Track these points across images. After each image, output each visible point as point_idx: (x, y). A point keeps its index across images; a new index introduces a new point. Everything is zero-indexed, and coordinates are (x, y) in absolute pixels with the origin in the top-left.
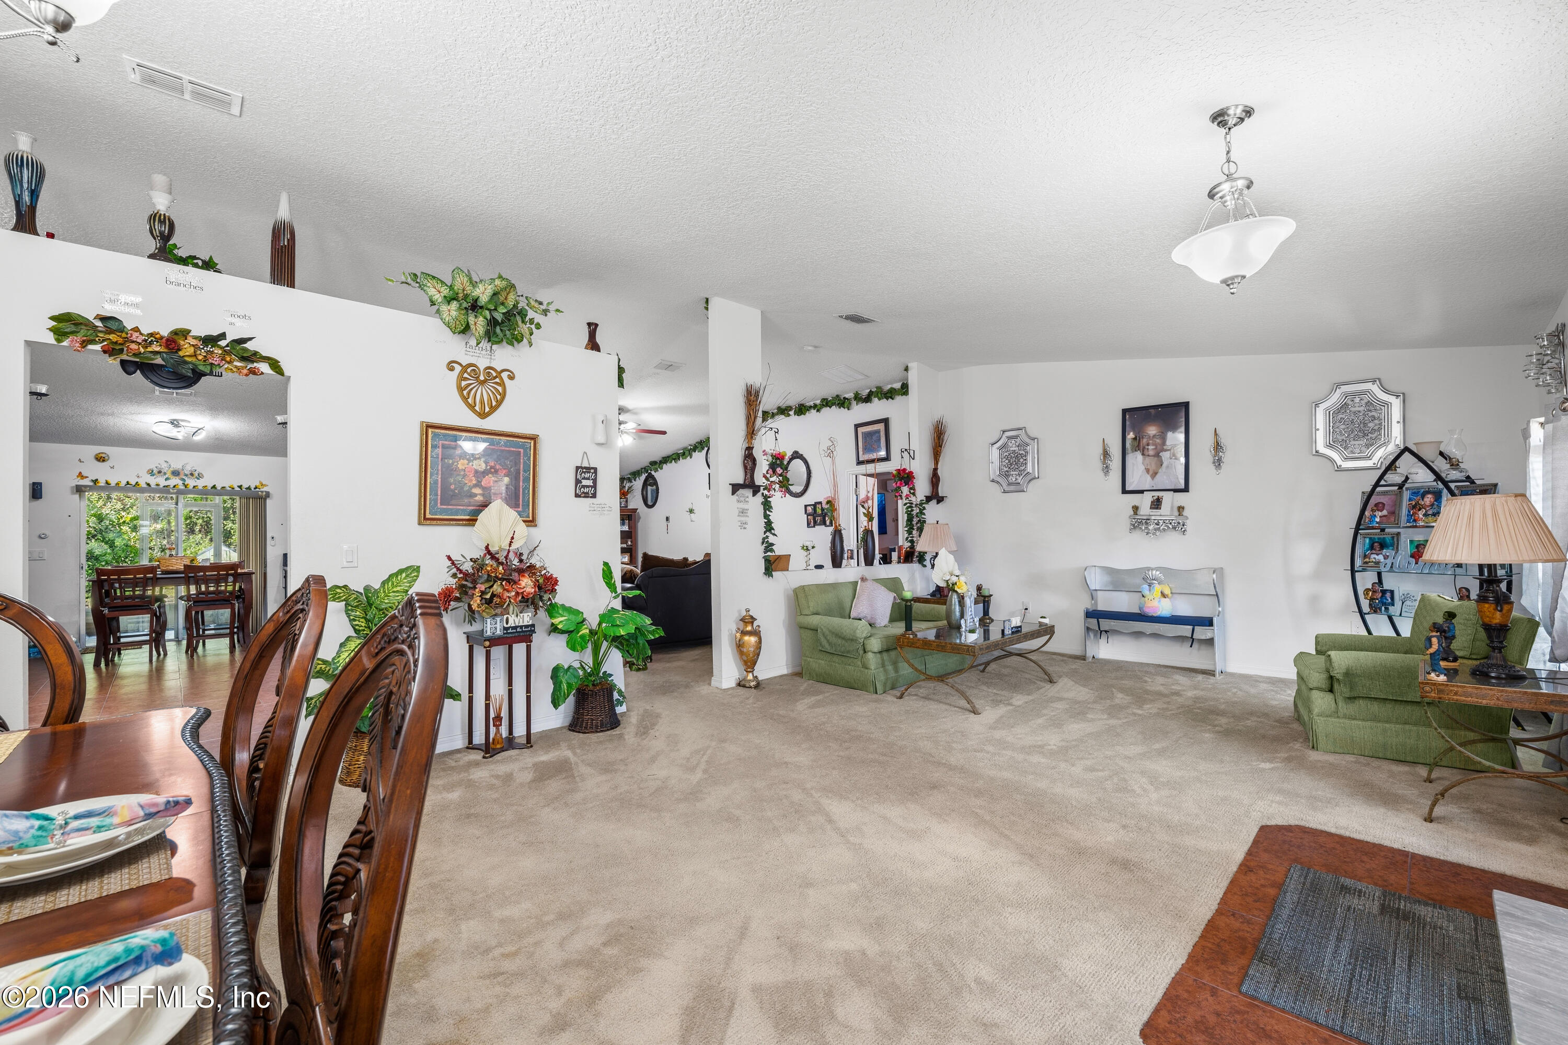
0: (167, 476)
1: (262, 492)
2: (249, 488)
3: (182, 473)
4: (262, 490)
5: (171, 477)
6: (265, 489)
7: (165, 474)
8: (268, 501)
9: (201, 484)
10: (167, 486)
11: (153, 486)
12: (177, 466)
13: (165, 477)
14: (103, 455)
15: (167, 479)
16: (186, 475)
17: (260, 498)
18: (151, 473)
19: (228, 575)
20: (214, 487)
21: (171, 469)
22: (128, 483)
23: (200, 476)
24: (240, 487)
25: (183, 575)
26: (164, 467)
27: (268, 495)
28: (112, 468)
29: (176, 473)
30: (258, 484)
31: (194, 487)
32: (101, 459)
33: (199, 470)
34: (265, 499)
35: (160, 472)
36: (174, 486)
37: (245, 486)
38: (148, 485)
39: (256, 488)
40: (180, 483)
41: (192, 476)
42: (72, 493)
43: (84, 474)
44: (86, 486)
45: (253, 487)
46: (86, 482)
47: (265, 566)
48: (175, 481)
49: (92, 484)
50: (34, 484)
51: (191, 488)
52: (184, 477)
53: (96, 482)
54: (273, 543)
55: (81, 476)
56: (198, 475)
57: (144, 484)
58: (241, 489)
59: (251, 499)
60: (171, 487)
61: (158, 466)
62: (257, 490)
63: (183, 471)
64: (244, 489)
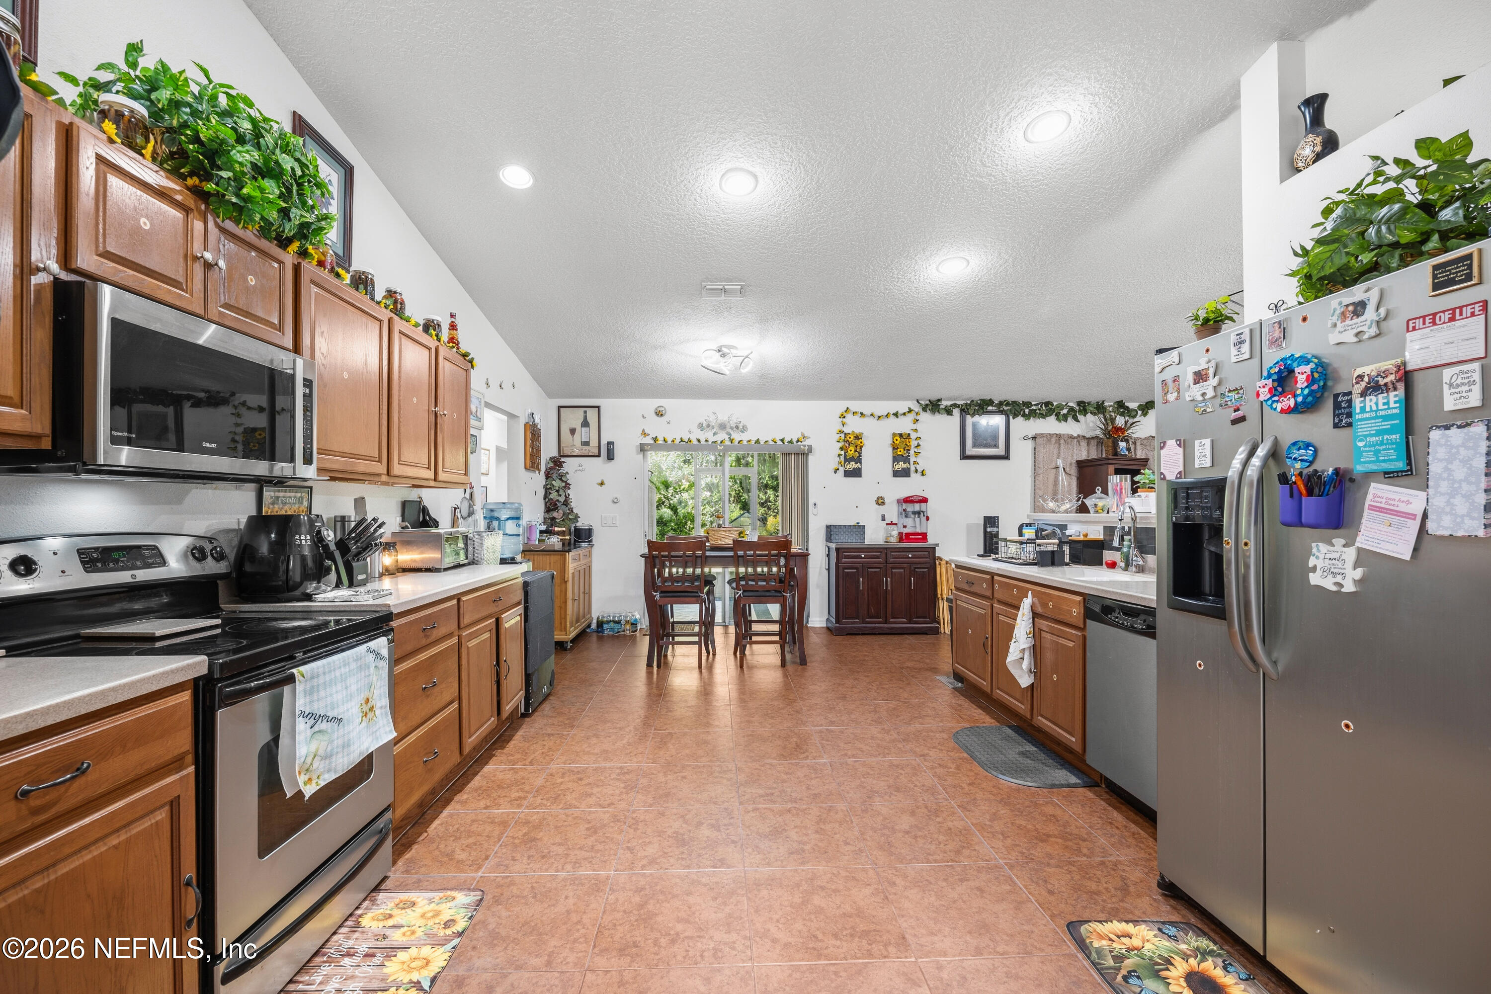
0: (715, 430)
1: (805, 446)
2: (791, 442)
3: (728, 425)
4: (804, 443)
5: (719, 431)
6: (807, 442)
7: (713, 428)
8: (810, 457)
9: (744, 438)
10: (715, 442)
11: (703, 442)
12: (723, 418)
13: (713, 431)
14: (661, 409)
15: (712, 434)
16: (732, 428)
17: (803, 454)
18: (701, 427)
20: (757, 442)
21: (719, 422)
22: (682, 441)
23: (744, 429)
24: (782, 440)
26: (712, 419)
27: (810, 450)
28: (669, 423)
29: (722, 427)
30: (799, 436)
31: (739, 441)
32: (659, 414)
33: (743, 422)
34: (807, 455)
35: (708, 426)
36: (721, 442)
37: (787, 439)
38: (699, 441)
39: (798, 441)
41: (737, 427)
42: (638, 453)
43: (647, 432)
44: (648, 445)
45: (795, 440)
46: (648, 440)
47: (807, 542)
48: (722, 436)
49: (652, 442)
50: (609, 443)
51: (736, 443)
52: (730, 431)
53: (655, 439)
54: (815, 511)
55: (644, 434)
56: (743, 427)
57: (695, 440)
58: (783, 443)
59: (793, 456)
60: (718, 442)
61: (707, 418)
62: (799, 443)
63: (729, 422)
64: (786, 443)
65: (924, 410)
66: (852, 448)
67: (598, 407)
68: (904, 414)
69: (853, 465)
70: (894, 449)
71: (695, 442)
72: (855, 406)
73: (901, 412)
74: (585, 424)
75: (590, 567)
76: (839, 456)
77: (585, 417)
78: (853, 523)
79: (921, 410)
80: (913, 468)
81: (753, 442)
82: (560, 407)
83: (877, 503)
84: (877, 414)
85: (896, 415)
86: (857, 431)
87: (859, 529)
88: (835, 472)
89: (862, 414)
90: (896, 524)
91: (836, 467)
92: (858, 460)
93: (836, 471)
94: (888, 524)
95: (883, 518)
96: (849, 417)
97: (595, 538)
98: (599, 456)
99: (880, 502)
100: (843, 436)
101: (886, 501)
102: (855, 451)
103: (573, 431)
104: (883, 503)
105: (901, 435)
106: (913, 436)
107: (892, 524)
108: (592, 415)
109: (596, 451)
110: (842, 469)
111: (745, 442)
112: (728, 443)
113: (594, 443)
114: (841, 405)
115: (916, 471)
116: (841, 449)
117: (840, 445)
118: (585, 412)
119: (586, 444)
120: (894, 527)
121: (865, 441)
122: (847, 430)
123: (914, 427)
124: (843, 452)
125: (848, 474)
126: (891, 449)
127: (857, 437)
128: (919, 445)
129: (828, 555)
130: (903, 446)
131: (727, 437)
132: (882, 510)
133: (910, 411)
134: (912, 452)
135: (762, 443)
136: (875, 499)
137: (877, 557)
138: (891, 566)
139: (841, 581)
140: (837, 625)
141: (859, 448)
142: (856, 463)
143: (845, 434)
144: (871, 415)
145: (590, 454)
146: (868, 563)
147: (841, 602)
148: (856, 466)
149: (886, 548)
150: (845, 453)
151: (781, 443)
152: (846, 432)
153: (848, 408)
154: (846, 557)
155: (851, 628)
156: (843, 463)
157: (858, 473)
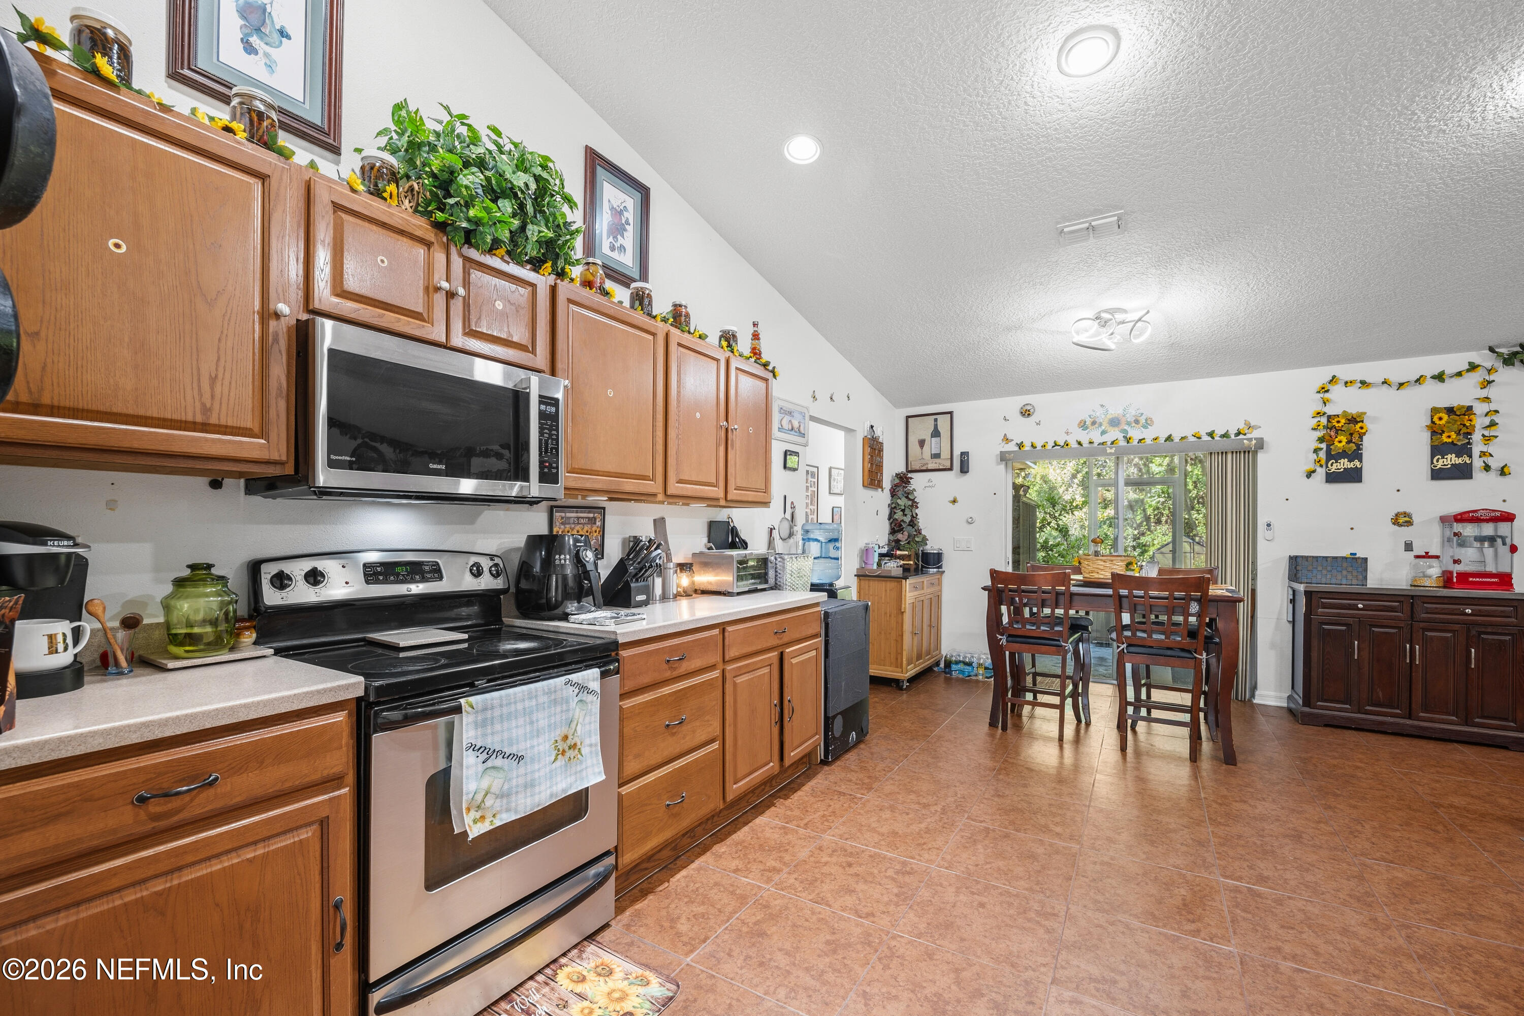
0: (1103, 428)
1: (1250, 440)
2: (1225, 436)
3: (1123, 420)
4: (1248, 436)
5: (1110, 429)
6: (1255, 434)
7: (1101, 425)
8: (1261, 456)
9: (1148, 435)
10: (1103, 444)
11: (1086, 444)
12: (1115, 411)
13: (1100, 430)
14: (1028, 408)
15: (1100, 433)
16: (1129, 424)
17: (1246, 452)
18: (1083, 425)
19: (1188, 599)
20: (1169, 438)
21: (1109, 417)
22: (1056, 445)
23: (1148, 423)
24: (1211, 434)
25: (1110, 592)
26: (1099, 414)
27: (1261, 444)
28: (1039, 424)
29: (1113, 423)
30: (1241, 426)
31: (1140, 441)
32: (1026, 413)
33: (1146, 413)
34: (1255, 453)
35: (1094, 423)
36: (1112, 443)
37: (1220, 431)
38: (1080, 443)
39: (1239, 433)
41: (1137, 422)
42: (998, 464)
43: (1009, 437)
44: (1009, 452)
45: (1232, 432)
46: (1012, 447)
47: (1254, 579)
48: (1115, 434)
49: (1017, 449)
50: (962, 454)
51: (1135, 443)
52: (1126, 427)
53: (1020, 445)
54: (1269, 534)
55: (1006, 440)
56: (1146, 420)
57: (1075, 443)
58: (1213, 438)
59: (1229, 456)
60: (1109, 443)
61: (1092, 413)
62: (1241, 437)
63: (1124, 416)
64: (1217, 438)
65: (1508, 362)
66: (1343, 438)
67: (951, 413)
68: (1459, 374)
69: (1344, 464)
70: (1434, 433)
71: (1074, 445)
72: (1345, 371)
73: (1450, 371)
74: (936, 433)
75: (939, 597)
76: (1316, 451)
77: (936, 426)
78: (1345, 553)
79: (1498, 364)
80: (1478, 464)
81: (1162, 440)
82: (908, 417)
83: (1396, 521)
84: (1395, 378)
85: (1439, 377)
86: (1353, 410)
87: (1358, 564)
88: (1308, 476)
89: (1363, 383)
90: (1437, 557)
91: (1311, 467)
92: (1357, 455)
93: (1309, 474)
94: (1418, 557)
95: (1409, 547)
96: (1337, 392)
97: (945, 563)
98: (951, 469)
99: (1402, 520)
100: (1324, 420)
101: (1416, 519)
102: (1349, 442)
103: (922, 443)
104: (1409, 523)
105: (1450, 410)
106: (1480, 408)
107: (1426, 556)
108: (943, 422)
109: (948, 465)
110: (1321, 472)
111: (1148, 441)
112: (1122, 443)
113: (945, 454)
114: (1322, 374)
115: (1487, 467)
116: (1321, 440)
117: (1319, 434)
118: (936, 420)
119: (937, 456)
121: (1368, 424)
122: (1330, 410)
123: (1483, 393)
124: (1324, 446)
125: (1332, 478)
126: (1427, 435)
127: (1353, 420)
128: (1493, 424)
129: (1293, 601)
130: (1456, 427)
131: (1120, 436)
132: (1406, 533)
133: (1473, 367)
134: (1476, 437)
135: (1177, 440)
136: (1392, 514)
137: (1392, 609)
138: (1422, 625)
139: (1315, 643)
140: (1307, 709)
141: (1356, 436)
142: (1350, 461)
143: (1329, 417)
144: (1385, 382)
145: (941, 467)
146: (1370, 617)
147: (1314, 674)
148: (1350, 465)
149: (1412, 597)
150: (1328, 446)
151: (1210, 439)
152: (1330, 413)
153: (1334, 377)
154: (1325, 606)
155: (1334, 717)
156: (1323, 462)
157: (1354, 476)
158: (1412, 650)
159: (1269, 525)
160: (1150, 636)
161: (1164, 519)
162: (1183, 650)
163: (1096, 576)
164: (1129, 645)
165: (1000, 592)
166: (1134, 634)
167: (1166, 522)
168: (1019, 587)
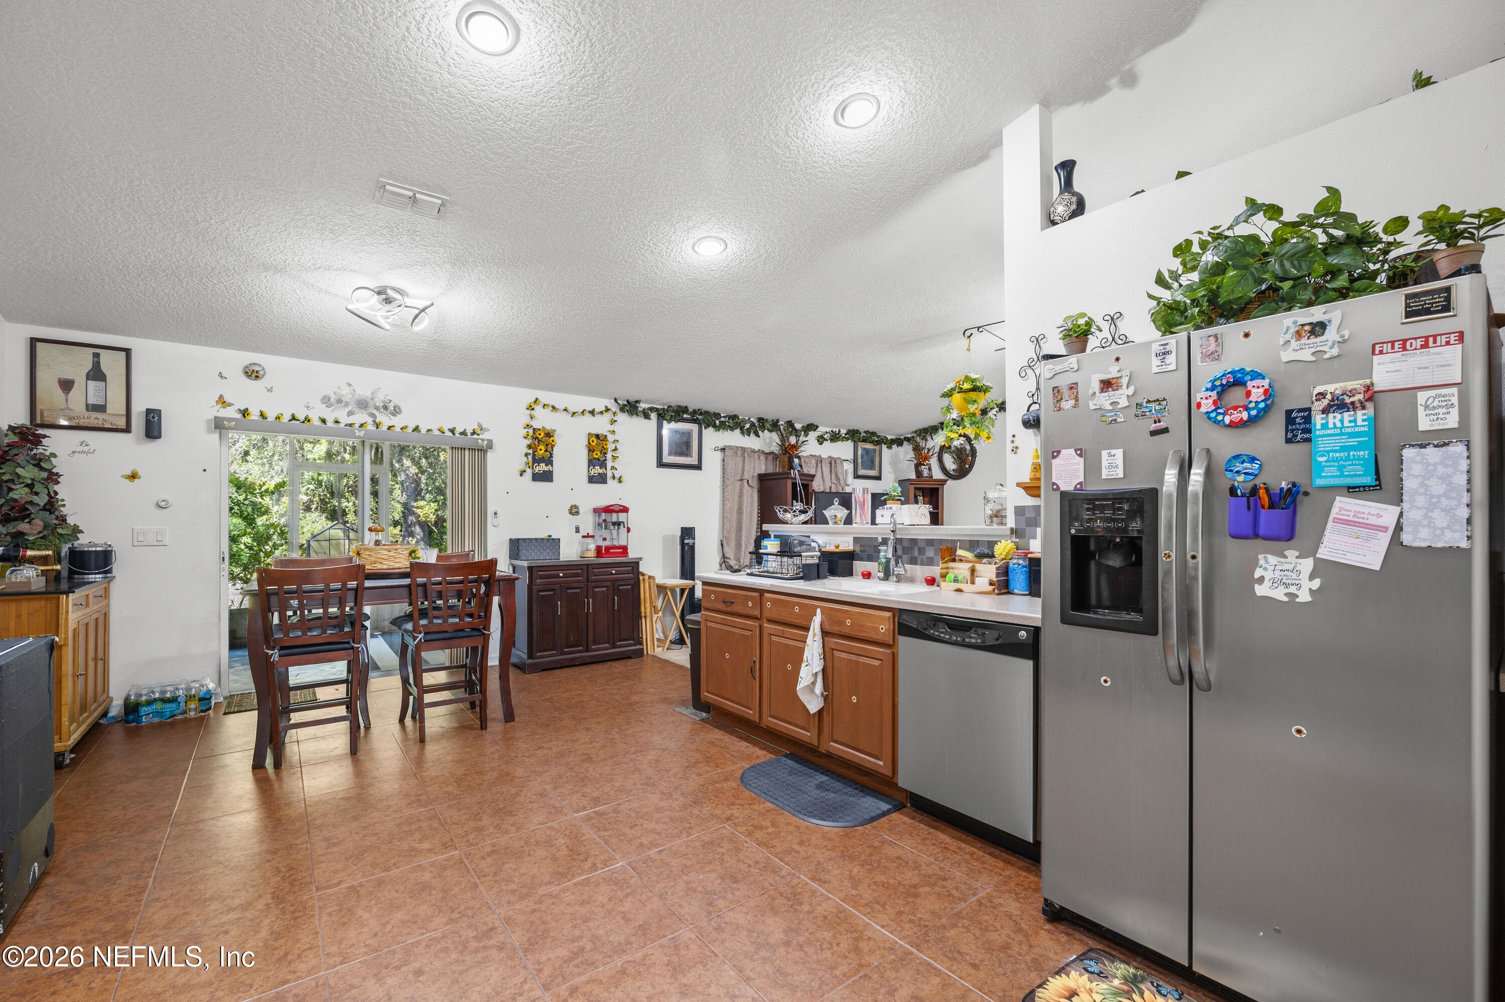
0: (350, 408)
1: (483, 440)
2: (463, 433)
3: (371, 403)
4: (481, 437)
5: (356, 409)
6: (485, 436)
7: (347, 404)
8: (490, 455)
9: (398, 422)
10: (351, 425)
11: (330, 422)
12: (364, 392)
13: (347, 410)
14: (257, 368)
15: (350, 413)
16: (377, 408)
17: (480, 448)
18: (326, 400)
20: (416, 429)
21: (356, 397)
22: (294, 418)
23: (396, 411)
24: (452, 431)
26: (345, 392)
27: (490, 445)
28: (270, 390)
29: (363, 404)
30: (476, 427)
31: (389, 428)
32: (252, 373)
33: (396, 401)
34: (486, 452)
35: (339, 401)
36: (361, 426)
37: (459, 429)
38: (324, 421)
39: (474, 433)
40: (370, 420)
41: (385, 408)
42: (209, 431)
43: (227, 399)
44: (230, 420)
45: (469, 431)
46: (231, 413)
48: (360, 417)
49: (239, 416)
50: (149, 411)
51: (385, 428)
52: (375, 412)
53: (245, 413)
54: (495, 522)
55: (222, 402)
56: (395, 407)
57: (317, 419)
58: (454, 434)
59: (467, 452)
60: (357, 426)
61: (337, 390)
62: (475, 436)
63: (373, 399)
64: (457, 435)
65: (622, 409)
66: (542, 447)
67: (128, 351)
68: (601, 413)
69: (543, 467)
70: (590, 450)
71: (316, 422)
72: (546, 397)
73: (597, 410)
74: (96, 374)
75: (106, 616)
76: (526, 455)
77: (99, 364)
78: (543, 535)
79: (618, 411)
80: (609, 474)
81: (410, 430)
82: (34, 341)
83: (571, 513)
84: (572, 409)
85: (592, 413)
86: (549, 427)
87: (553, 543)
88: (521, 475)
89: (553, 407)
90: (593, 537)
91: (522, 467)
92: (549, 461)
93: (522, 473)
94: (583, 537)
95: (577, 530)
96: (539, 410)
97: (117, 568)
98: (127, 430)
99: (574, 511)
100: (531, 431)
101: (581, 510)
102: (546, 451)
103: (66, 384)
104: (577, 513)
105: (597, 436)
106: (611, 438)
107: (588, 536)
108: (112, 364)
109: (122, 423)
110: (529, 473)
111: (396, 429)
112: (371, 427)
113: (116, 408)
114: (530, 395)
115: (614, 477)
116: (529, 447)
117: (528, 442)
118: (96, 356)
119: (99, 409)
120: (589, 540)
122: (536, 424)
123: (612, 428)
124: (530, 451)
125: (537, 477)
126: (586, 451)
127: (549, 435)
128: (616, 449)
130: (600, 448)
132: (576, 520)
133: (607, 410)
134: (609, 456)
135: (423, 431)
136: (569, 507)
137: (578, 575)
138: (593, 584)
139: (535, 606)
140: (530, 661)
141: (550, 446)
142: (546, 465)
143: (534, 430)
144: (565, 410)
145: (107, 426)
146: (567, 582)
147: (535, 631)
148: (546, 469)
149: (588, 565)
150: (534, 452)
151: (451, 434)
152: (535, 427)
153: (537, 399)
154: (541, 577)
155: (547, 662)
156: (530, 464)
157: (547, 477)
158: (588, 602)
159: (496, 514)
160: (445, 621)
161: (313, 507)
162: (473, 629)
163: (379, 566)
164: (426, 633)
165: (269, 594)
166: (431, 622)
167: (316, 508)
168: (299, 587)
